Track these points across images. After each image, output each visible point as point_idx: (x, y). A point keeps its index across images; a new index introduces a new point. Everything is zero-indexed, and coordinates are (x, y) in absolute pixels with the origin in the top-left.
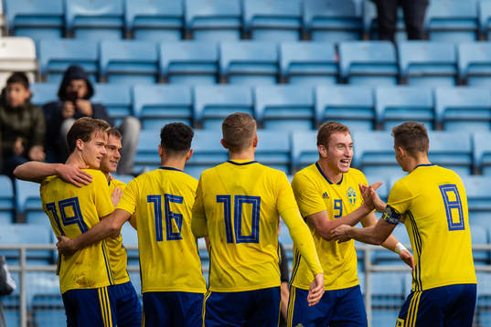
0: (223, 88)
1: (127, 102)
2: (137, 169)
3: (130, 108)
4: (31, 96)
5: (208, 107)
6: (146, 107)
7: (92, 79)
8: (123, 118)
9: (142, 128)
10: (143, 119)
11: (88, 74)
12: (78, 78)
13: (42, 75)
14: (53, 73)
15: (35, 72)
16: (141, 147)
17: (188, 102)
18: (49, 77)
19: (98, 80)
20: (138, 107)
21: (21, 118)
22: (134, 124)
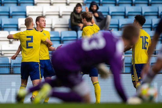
0: (133, 7)
1: (108, 11)
2: (110, 29)
3: (108, 13)
4: (82, 9)
5: (129, 12)
6: (113, 12)
7: (98, 5)
8: (106, 15)
9: (112, 18)
10: (112, 16)
11: (97, 3)
12: (94, 5)
13: (85, 4)
14: (87, 3)
15: (83, 3)
16: (111, 23)
17: (124, 11)
18: (87, 4)
19: (100, 5)
20: (110, 12)
21: (79, 16)
22: (109, 17)
